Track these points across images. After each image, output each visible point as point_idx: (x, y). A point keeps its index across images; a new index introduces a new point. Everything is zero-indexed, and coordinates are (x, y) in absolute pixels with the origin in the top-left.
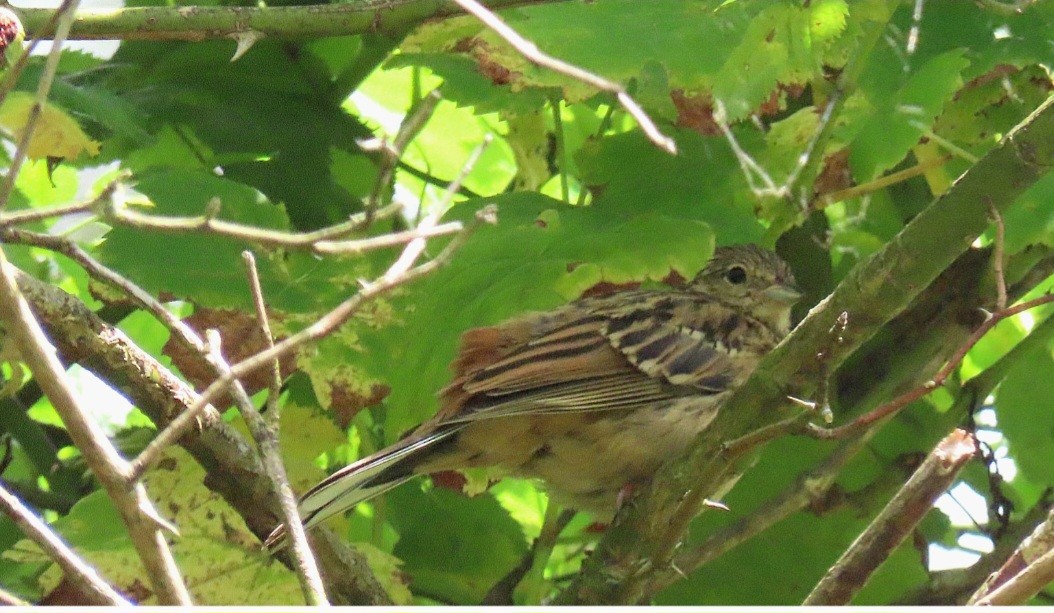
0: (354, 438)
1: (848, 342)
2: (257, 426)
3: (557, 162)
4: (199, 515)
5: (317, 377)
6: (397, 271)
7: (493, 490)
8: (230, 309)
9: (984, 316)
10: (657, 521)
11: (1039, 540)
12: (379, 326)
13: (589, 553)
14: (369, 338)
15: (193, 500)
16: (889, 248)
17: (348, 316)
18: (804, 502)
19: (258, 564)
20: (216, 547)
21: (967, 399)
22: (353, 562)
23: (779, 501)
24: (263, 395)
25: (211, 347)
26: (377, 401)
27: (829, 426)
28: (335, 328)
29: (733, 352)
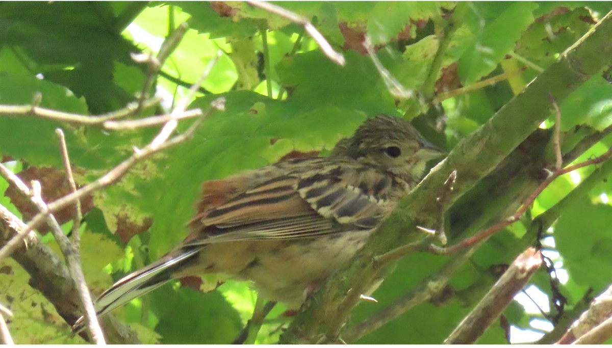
0: (130, 254)
1: (456, 191)
2: (65, 245)
3: (264, 72)
4: (26, 304)
5: (108, 212)
6: (158, 142)
7: (220, 288)
8: (49, 167)
9: (547, 174)
10: (330, 308)
11: (584, 322)
12: (148, 179)
13: (284, 330)
14: (142, 187)
15: (23, 294)
16: (484, 129)
17: (126, 172)
18: (428, 297)
19: (65, 337)
20: (38, 326)
21: (536, 230)
22: (128, 336)
23: (410, 296)
24: (69, 225)
25: (35, 191)
26: (144, 230)
27: (444, 247)
28: (118, 180)
29: (381, 202)
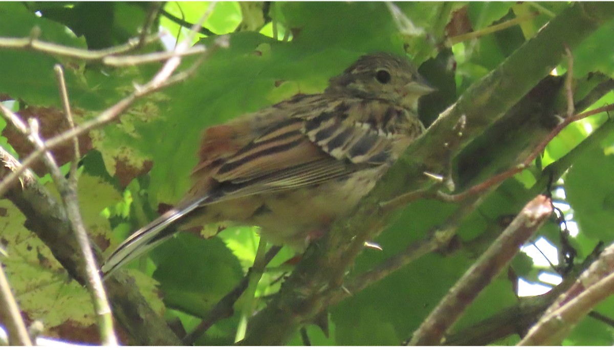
0: (128, 198)
1: (465, 137)
2: (62, 185)
3: (270, 14)
4: (22, 247)
5: (107, 154)
6: (161, 78)
7: (221, 235)
8: (47, 107)
9: (558, 121)
10: (333, 255)
11: (594, 273)
12: (149, 121)
13: (286, 278)
14: (142, 129)
15: (18, 237)
16: (495, 73)
17: (124, 111)
18: (434, 247)
19: (62, 282)
20: (33, 269)
21: (547, 179)
22: (125, 282)
23: (415, 246)
24: (66, 168)
25: (32, 129)
26: (143, 175)
27: (453, 193)
28: (116, 119)
29: (390, 135)
